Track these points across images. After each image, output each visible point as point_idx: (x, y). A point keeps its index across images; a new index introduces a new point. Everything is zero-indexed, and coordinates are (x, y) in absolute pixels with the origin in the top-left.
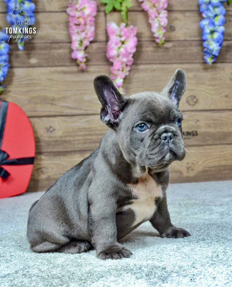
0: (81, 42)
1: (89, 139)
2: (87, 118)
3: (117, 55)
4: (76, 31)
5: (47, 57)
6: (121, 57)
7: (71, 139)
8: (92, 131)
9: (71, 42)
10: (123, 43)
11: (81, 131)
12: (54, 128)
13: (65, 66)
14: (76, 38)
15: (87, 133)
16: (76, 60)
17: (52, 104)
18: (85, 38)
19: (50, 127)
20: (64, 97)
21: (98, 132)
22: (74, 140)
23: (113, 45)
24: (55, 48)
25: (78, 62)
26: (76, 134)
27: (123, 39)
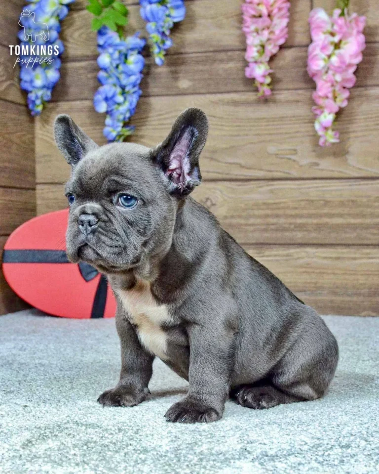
0: (263, 46)
1: (273, 224)
2: (272, 185)
3: (326, 69)
4: (253, 28)
5: (207, 76)
6: (330, 72)
7: (242, 221)
8: (279, 209)
9: (245, 50)
10: (337, 46)
11: (259, 209)
12: (214, 202)
13: (236, 92)
14: (253, 41)
15: (269, 212)
16: (252, 80)
17: (212, 159)
18: (269, 40)
19: (207, 199)
20: (233, 147)
21: (289, 212)
22: (247, 225)
23: (318, 51)
24: (221, 61)
25: (257, 84)
26: (251, 212)
27: (336, 39)
